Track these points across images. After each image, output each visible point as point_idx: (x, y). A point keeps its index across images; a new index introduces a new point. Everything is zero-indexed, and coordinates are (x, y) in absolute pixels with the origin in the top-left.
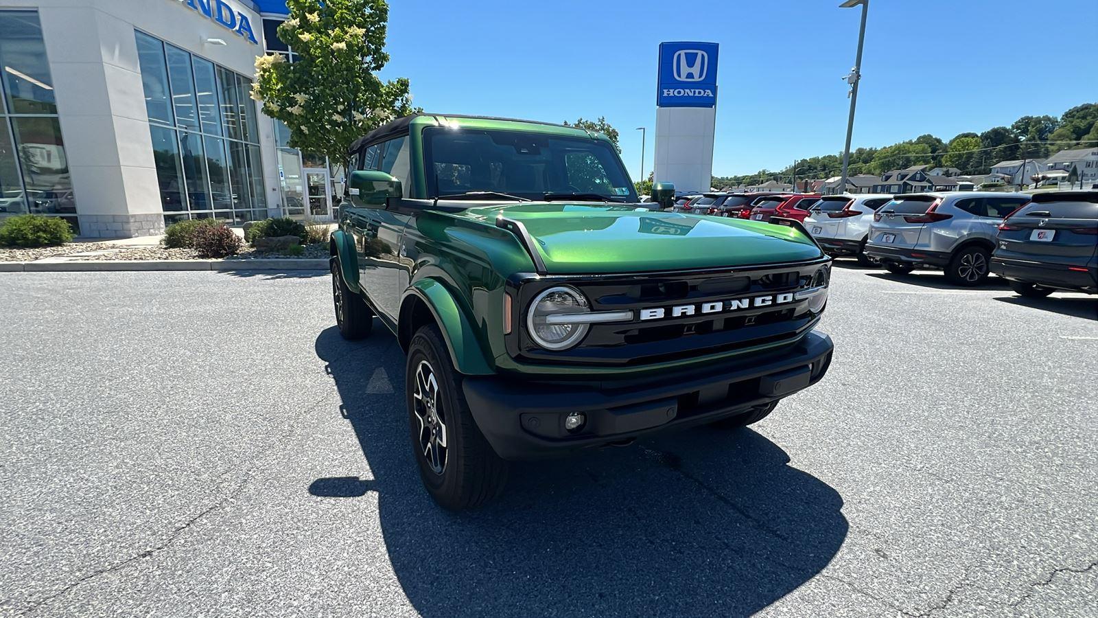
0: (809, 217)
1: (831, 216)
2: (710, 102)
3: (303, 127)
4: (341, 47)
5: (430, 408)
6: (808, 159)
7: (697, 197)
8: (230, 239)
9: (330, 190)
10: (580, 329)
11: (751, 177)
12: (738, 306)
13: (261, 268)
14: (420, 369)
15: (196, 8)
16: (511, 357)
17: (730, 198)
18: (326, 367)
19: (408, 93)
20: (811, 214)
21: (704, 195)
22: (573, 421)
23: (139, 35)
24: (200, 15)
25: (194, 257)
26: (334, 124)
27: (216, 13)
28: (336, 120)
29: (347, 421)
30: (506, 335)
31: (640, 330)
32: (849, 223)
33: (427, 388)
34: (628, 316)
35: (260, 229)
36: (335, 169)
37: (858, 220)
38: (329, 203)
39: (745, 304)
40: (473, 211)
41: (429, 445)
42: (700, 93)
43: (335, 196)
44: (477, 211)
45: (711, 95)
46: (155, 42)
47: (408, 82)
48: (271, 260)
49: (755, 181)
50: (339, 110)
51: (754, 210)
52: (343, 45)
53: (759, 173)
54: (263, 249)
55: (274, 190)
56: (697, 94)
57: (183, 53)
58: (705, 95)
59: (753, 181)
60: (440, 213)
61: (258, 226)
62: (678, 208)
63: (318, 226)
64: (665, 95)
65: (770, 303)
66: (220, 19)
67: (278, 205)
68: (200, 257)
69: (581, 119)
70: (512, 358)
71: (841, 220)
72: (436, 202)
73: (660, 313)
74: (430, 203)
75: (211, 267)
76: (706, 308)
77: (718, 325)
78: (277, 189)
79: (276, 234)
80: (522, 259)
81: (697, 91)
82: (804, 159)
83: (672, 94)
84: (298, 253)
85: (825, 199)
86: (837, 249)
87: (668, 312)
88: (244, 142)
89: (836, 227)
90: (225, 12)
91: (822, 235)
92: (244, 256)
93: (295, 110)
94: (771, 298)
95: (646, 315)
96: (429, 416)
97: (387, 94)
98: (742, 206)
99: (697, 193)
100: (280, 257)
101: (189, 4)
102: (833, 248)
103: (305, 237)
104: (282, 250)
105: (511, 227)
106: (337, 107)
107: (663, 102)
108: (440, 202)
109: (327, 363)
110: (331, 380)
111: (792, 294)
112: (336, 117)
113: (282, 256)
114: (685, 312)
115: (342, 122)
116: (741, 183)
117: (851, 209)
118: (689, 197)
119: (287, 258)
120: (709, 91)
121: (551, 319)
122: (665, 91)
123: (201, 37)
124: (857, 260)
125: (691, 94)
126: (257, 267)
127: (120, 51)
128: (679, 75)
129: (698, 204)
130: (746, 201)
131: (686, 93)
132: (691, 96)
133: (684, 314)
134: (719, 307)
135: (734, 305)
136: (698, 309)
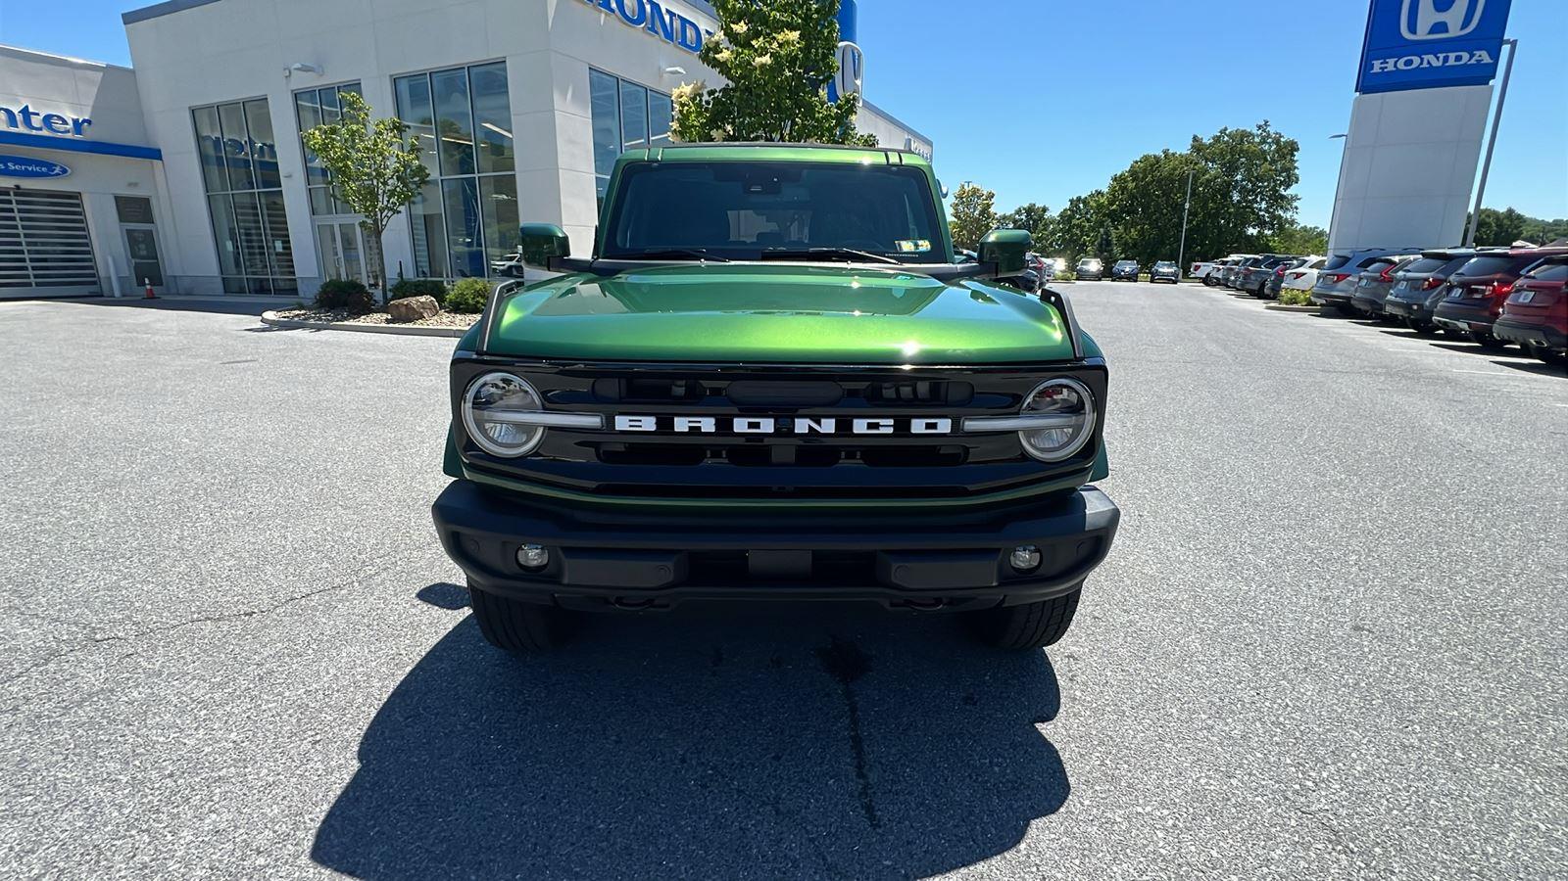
2: (1481, 76)
4: (764, 62)
7: (1412, 257)
10: (539, 433)
12: (819, 424)
15: (656, 32)
17: (1473, 260)
21: (1423, 255)
22: (532, 556)
23: (594, 73)
24: (663, 41)
27: (680, 36)
31: (620, 444)
34: (593, 421)
39: (828, 426)
42: (1458, 58)
45: (1486, 60)
46: (612, 79)
51: (1519, 283)
52: (767, 59)
56: (1451, 62)
57: (639, 89)
58: (1473, 61)
62: (1367, 278)
64: (1378, 69)
66: (684, 43)
69: (1226, 129)
73: (649, 424)
76: (741, 425)
81: (1452, 56)
83: (1391, 68)
87: (665, 424)
90: (690, 33)
94: (891, 422)
95: (622, 423)
98: (1498, 276)
101: (649, 28)
107: (1368, 83)
111: (949, 421)
114: (697, 427)
118: (1394, 258)
120: (1482, 53)
122: (1378, 63)
123: (660, 68)
125: (1435, 63)
127: (574, 95)
128: (1412, 29)
129: (1405, 271)
130: (1509, 266)
131: (1425, 62)
132: (1437, 67)
133: (695, 431)
134: (767, 426)
135: (802, 426)
136: (724, 424)
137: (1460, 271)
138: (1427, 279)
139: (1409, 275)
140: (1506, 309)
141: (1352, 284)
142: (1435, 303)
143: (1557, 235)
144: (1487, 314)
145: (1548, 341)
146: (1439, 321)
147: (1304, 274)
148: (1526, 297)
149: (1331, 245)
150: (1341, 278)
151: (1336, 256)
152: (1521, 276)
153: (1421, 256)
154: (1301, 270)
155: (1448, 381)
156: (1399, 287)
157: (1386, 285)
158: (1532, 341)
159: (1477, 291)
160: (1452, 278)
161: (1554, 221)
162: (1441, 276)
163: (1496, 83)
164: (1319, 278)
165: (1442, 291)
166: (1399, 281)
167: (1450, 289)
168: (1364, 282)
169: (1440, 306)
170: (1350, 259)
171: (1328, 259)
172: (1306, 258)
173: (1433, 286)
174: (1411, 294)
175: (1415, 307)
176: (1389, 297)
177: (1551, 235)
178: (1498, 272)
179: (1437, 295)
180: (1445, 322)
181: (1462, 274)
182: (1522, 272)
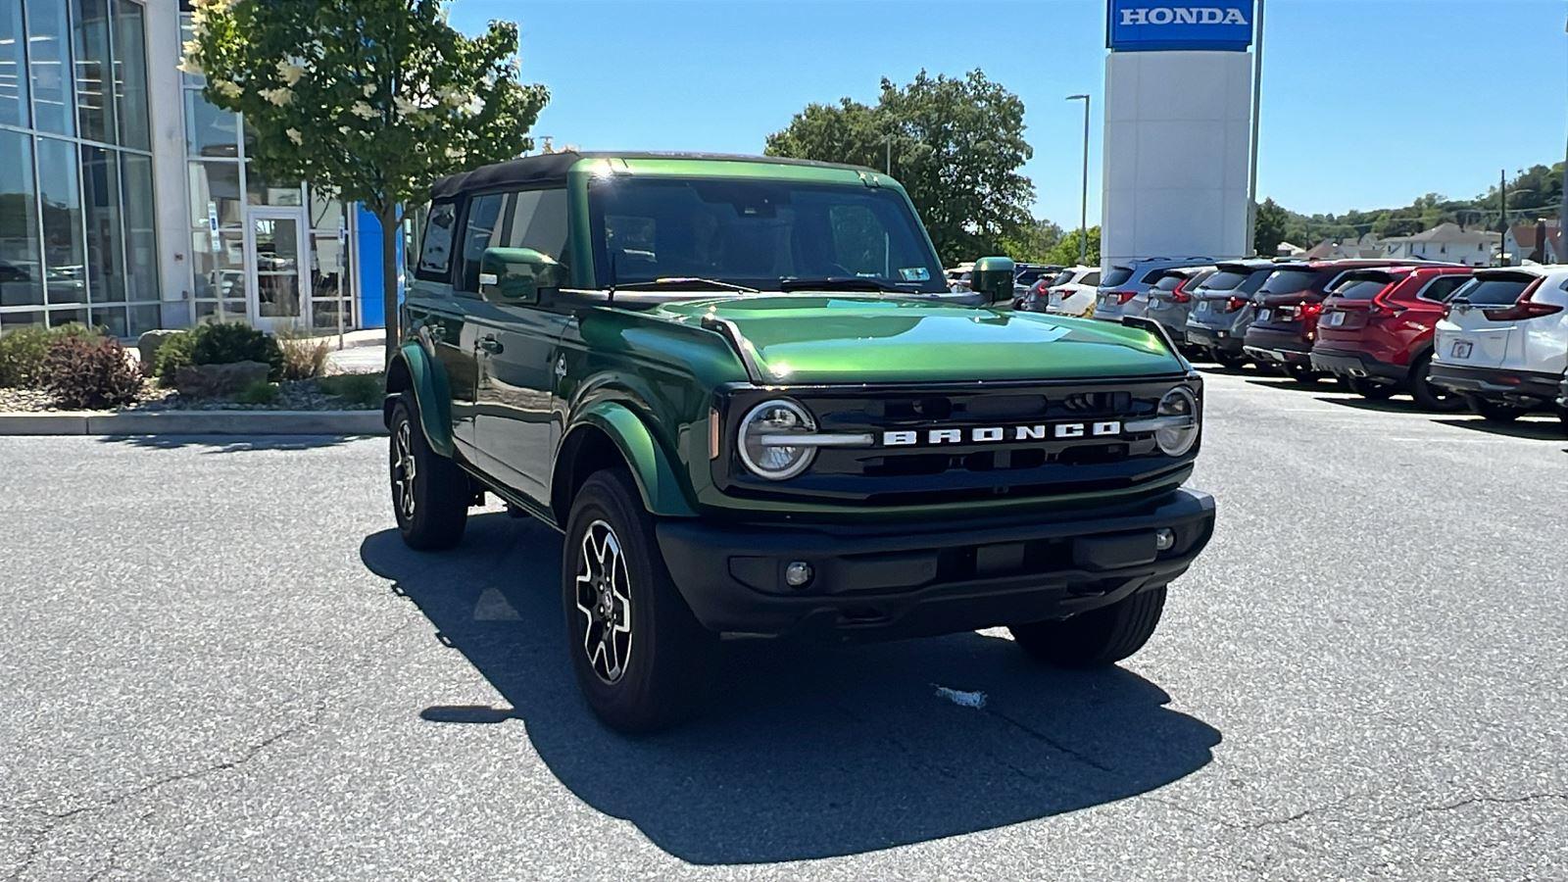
0: (1445, 318)
1: (1491, 316)
2: (1236, 39)
3: (291, 132)
5: (602, 592)
6: (1550, 167)
7: (1204, 270)
8: (124, 368)
9: (307, 257)
10: (807, 453)
11: (1395, 214)
12: (1028, 435)
13: (194, 430)
14: (590, 534)
16: (719, 489)
17: (1275, 274)
18: (394, 588)
19: (515, 52)
20: (1448, 309)
21: (1219, 266)
22: (797, 574)
25: (47, 407)
26: (358, 122)
28: (361, 115)
29: (453, 651)
30: (712, 460)
31: (886, 458)
32: (1531, 333)
33: (601, 559)
34: (868, 439)
35: (182, 346)
36: (318, 207)
37: (1551, 327)
38: (305, 286)
39: (1040, 432)
40: (666, 309)
41: (602, 645)
42: (1212, 16)
43: (318, 270)
44: (672, 305)
45: (1241, 21)
47: (515, 31)
48: (213, 413)
49: (1404, 223)
50: (367, 95)
51: (1328, 301)
53: (1419, 202)
54: (192, 390)
55: (179, 257)
56: (1205, 20)
58: (1227, 21)
59: (1402, 224)
60: (617, 310)
61: (179, 341)
62: (1159, 297)
63: (304, 341)
64: (1126, 21)
65: (1081, 434)
67: (185, 294)
68: (58, 406)
69: (925, 76)
70: (723, 492)
71: (1514, 326)
72: (611, 294)
73: (911, 437)
74: (601, 296)
75: (88, 428)
76: (978, 435)
77: (1002, 461)
78: (185, 255)
79: (216, 359)
80: (732, 367)
81: (1206, 12)
82: (1538, 167)
83: (1142, 21)
84: (267, 399)
85: (1482, 277)
86: (1510, 393)
87: (923, 437)
88: (118, 148)
89: (1504, 340)
91: (1474, 361)
92: (154, 405)
93: (277, 97)
94: (1081, 426)
95: (890, 438)
96: (602, 605)
97: (471, 57)
98: (1304, 294)
99: (1209, 262)
100: (231, 406)
102: (1500, 393)
103: (277, 364)
104: (232, 391)
105: (719, 328)
106: (362, 89)
107: (1122, 39)
108: (617, 294)
109: (394, 582)
110: (409, 604)
111: (1118, 423)
112: (361, 110)
113: (237, 405)
114: (948, 439)
115: (372, 119)
116: (1368, 230)
117: (1534, 299)
118: (1186, 271)
119: (247, 409)
120: (1237, 12)
121: (767, 440)
122: (1127, 13)
124: (1558, 420)
125: (1189, 20)
126: (183, 428)
129: (1202, 287)
130: (1312, 281)
131: (1178, 17)
132: (1191, 24)
133: (945, 441)
134: (998, 434)
135: (1022, 433)
136: (967, 436)
137: (1264, 288)
138: (1228, 299)
139: (1209, 292)
140: (1320, 333)
141: (1140, 305)
142: (1242, 329)
143: (1322, 235)
144: (1299, 340)
145: (1366, 370)
146: (1252, 352)
147: (1073, 292)
148: (1337, 320)
149: (1104, 252)
150: (1127, 296)
151: (1116, 268)
152: (1328, 294)
153: (1215, 268)
154: (1068, 287)
155: (1288, 421)
156: (1199, 309)
157: (1181, 306)
158: (1351, 370)
159: (1284, 313)
160: (1257, 296)
161: (1315, 216)
162: (1244, 295)
163: (1252, 49)
164: (1099, 297)
165: (1246, 315)
166: (1198, 300)
167: (1257, 310)
168: (1155, 303)
169: (1250, 330)
170: (1131, 272)
171: (1104, 271)
172: (1073, 270)
173: (1237, 306)
174: (1213, 318)
175: (1221, 335)
176: (1189, 321)
177: (1315, 236)
178: (1303, 290)
179: (1242, 319)
180: (1259, 353)
181: (1267, 292)
182: (1327, 289)
